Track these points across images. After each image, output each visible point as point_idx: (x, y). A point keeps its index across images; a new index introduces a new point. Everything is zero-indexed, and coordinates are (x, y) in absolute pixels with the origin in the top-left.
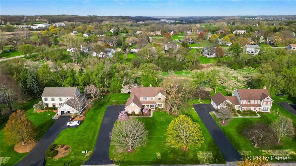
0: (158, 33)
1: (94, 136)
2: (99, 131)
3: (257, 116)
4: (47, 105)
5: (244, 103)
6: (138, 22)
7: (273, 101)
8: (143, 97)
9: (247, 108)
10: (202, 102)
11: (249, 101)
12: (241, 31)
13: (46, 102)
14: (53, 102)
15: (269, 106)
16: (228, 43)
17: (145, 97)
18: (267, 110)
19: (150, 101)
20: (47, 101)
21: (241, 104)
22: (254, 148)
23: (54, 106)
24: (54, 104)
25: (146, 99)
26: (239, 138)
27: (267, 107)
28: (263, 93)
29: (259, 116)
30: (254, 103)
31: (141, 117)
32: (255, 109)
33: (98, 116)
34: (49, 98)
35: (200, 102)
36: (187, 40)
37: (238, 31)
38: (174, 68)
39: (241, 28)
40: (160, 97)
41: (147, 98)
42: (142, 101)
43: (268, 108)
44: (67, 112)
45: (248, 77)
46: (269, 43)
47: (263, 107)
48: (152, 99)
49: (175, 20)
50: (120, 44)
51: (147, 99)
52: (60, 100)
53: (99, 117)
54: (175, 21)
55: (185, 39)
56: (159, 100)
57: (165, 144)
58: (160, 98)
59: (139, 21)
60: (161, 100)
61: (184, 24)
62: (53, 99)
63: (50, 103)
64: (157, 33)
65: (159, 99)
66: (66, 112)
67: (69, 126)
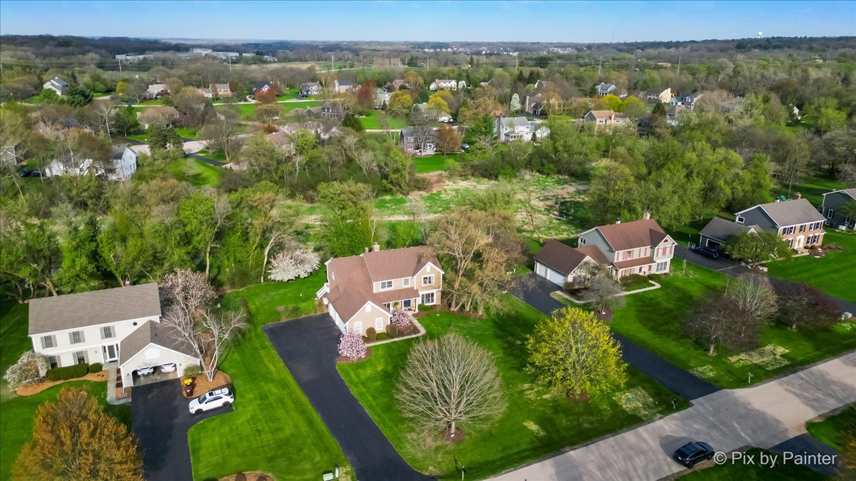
0: (222, 90)
1: (310, 422)
2: (313, 406)
3: (654, 285)
4: (52, 362)
5: (621, 259)
6: (118, 57)
7: (676, 244)
9: (625, 271)
10: (511, 273)
11: (629, 252)
12: (447, 83)
13: (49, 352)
14: (78, 347)
15: (668, 259)
16: (442, 116)
17: (387, 281)
18: (665, 268)
19: (401, 290)
20: (52, 346)
21: (615, 261)
22: (711, 357)
23: (81, 360)
24: (82, 352)
25: (389, 286)
26: (664, 342)
27: (663, 261)
28: (650, 230)
29: (658, 286)
30: (639, 256)
31: (396, 339)
32: (640, 270)
33: (262, 361)
34: (62, 336)
36: (328, 109)
37: (442, 83)
39: (444, 75)
40: (429, 273)
41: (391, 282)
42: (378, 294)
43: (666, 263)
44: (152, 371)
45: (550, 197)
46: (532, 112)
47: (658, 262)
48: (406, 282)
49: (238, 52)
50: (123, 129)
51: (391, 286)
52: (108, 333)
53: (272, 365)
54: (237, 54)
55: (324, 109)
56: (425, 282)
57: (525, 396)
58: (428, 276)
59: (119, 53)
60: (430, 282)
61: (270, 62)
62: (76, 338)
63: (65, 351)
64: (218, 90)
65: (426, 279)
66: (145, 372)
67: (199, 412)
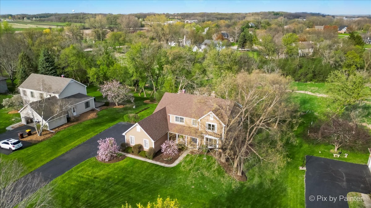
8: (175, 116)
10: (339, 156)
13: (25, 98)
17: (180, 117)
19: (189, 127)
20: (25, 95)
25: (181, 121)
31: (150, 161)
35: (335, 155)
38: (315, 75)
40: (213, 122)
41: (183, 119)
42: (173, 124)
48: (195, 123)
51: (183, 121)
52: (42, 96)
56: (209, 129)
58: (212, 124)
60: (214, 130)
62: (32, 95)
65: (210, 125)
